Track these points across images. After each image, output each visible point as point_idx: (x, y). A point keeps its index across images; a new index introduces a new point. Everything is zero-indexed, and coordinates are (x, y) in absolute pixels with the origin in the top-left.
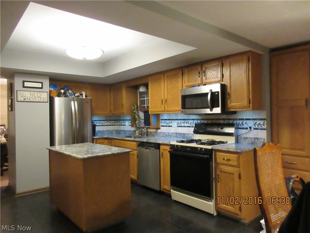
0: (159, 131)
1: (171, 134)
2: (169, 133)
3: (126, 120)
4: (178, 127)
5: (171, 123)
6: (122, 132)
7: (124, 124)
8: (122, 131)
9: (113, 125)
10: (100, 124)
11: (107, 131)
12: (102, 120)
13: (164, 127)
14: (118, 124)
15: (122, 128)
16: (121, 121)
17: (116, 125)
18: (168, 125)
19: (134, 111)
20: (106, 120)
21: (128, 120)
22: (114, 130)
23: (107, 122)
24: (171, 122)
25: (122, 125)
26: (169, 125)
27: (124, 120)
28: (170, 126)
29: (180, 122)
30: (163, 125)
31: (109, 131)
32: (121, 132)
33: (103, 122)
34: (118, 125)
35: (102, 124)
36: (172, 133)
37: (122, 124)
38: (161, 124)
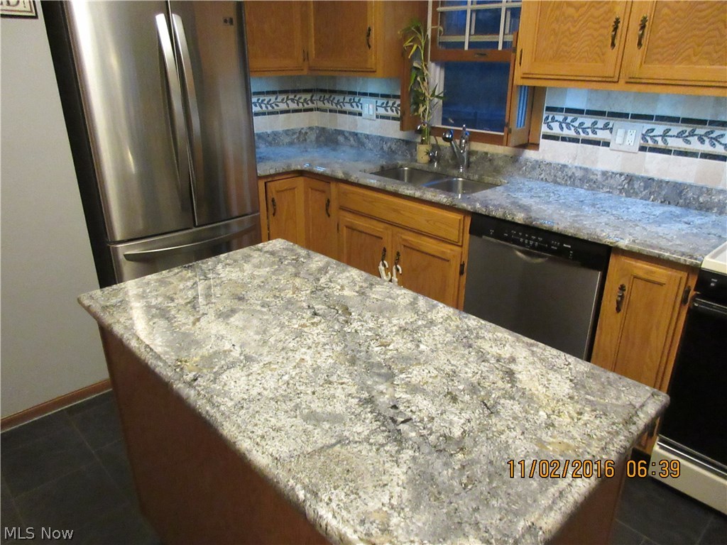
0: (530, 154)
1: (599, 177)
2: (586, 170)
3: (365, 94)
4: (643, 149)
5: (606, 127)
6: (346, 138)
7: (356, 109)
8: (347, 135)
9: (306, 110)
10: (263, 106)
11: (287, 132)
12: (268, 93)
13: (559, 143)
14: (328, 105)
15: (344, 123)
16: (340, 98)
17: (318, 109)
18: (582, 135)
19: (415, 65)
20: (282, 92)
21: (372, 95)
22: (311, 128)
23: (288, 99)
24: (607, 124)
25: (345, 112)
26: (591, 136)
27: (354, 93)
28: (597, 143)
29: (660, 129)
30: (556, 130)
31: (293, 132)
32: (341, 139)
33: (273, 98)
34: (325, 111)
35: (270, 108)
36: (604, 173)
37: (344, 108)
38: (544, 129)
